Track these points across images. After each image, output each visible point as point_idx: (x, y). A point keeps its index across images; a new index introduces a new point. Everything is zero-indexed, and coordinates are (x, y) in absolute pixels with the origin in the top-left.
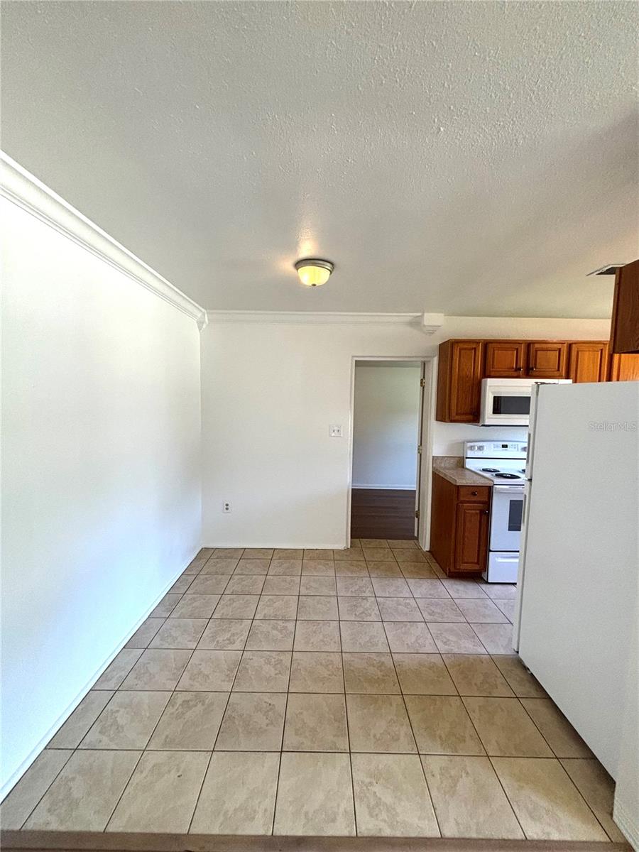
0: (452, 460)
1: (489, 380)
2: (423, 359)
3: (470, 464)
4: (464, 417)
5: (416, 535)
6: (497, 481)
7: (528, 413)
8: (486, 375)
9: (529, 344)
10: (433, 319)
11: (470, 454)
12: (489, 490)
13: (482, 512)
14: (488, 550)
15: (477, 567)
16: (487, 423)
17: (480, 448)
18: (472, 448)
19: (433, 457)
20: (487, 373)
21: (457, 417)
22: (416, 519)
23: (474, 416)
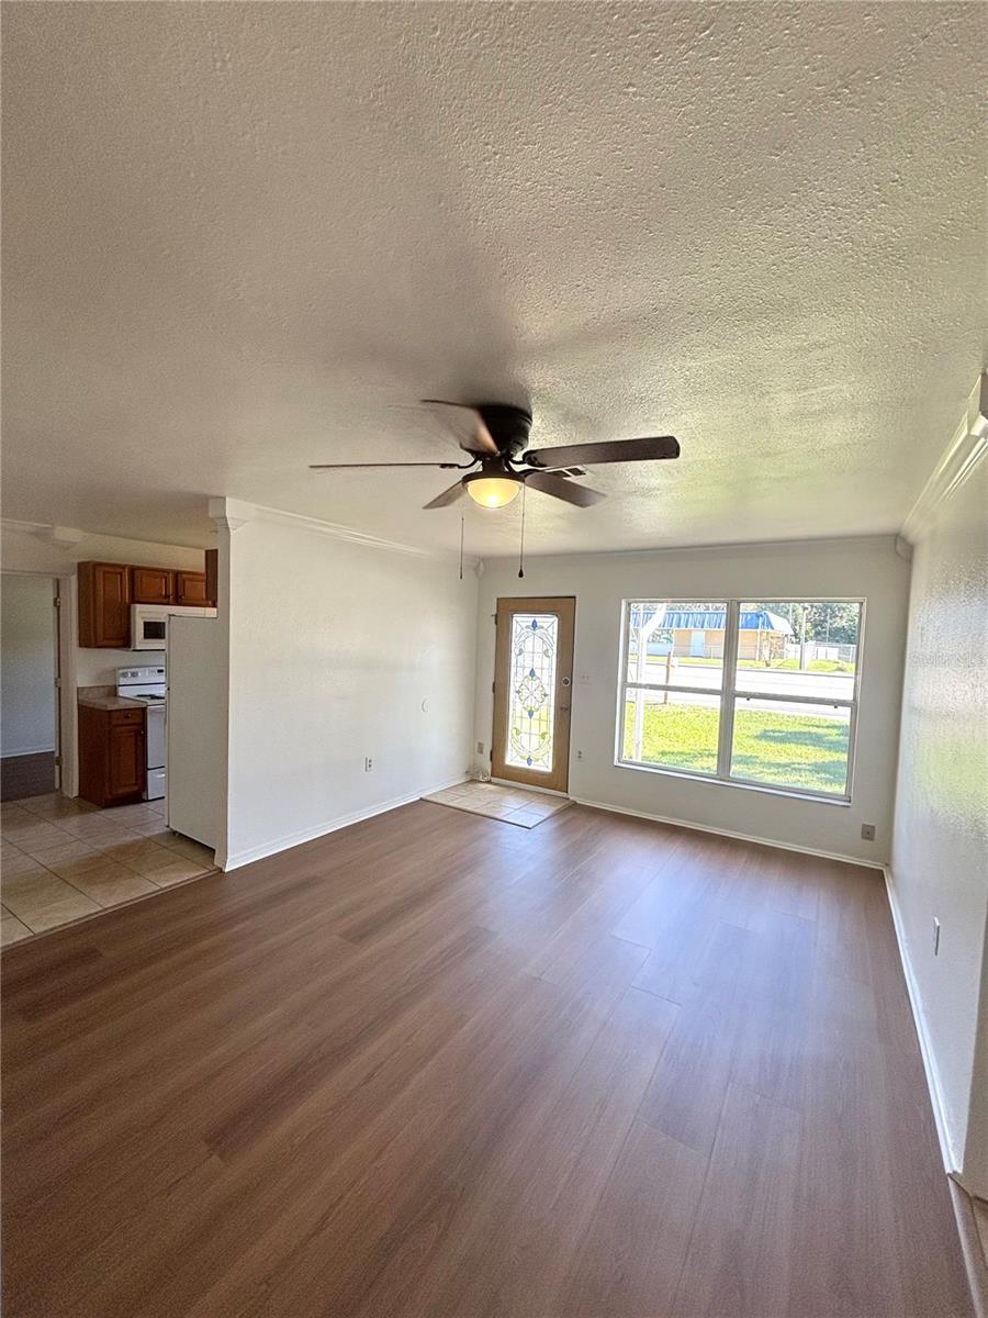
0: (102, 690)
1: (138, 605)
2: (55, 577)
3: (123, 692)
4: (113, 643)
5: (57, 786)
6: (150, 702)
7: (164, 638)
8: (135, 600)
9: (177, 574)
10: (67, 534)
11: (122, 681)
12: (144, 710)
13: (137, 734)
14: (145, 769)
15: (136, 788)
16: (138, 648)
17: (134, 675)
18: (124, 675)
19: (78, 688)
20: (136, 599)
21: (105, 643)
22: (57, 767)
23: (125, 641)
